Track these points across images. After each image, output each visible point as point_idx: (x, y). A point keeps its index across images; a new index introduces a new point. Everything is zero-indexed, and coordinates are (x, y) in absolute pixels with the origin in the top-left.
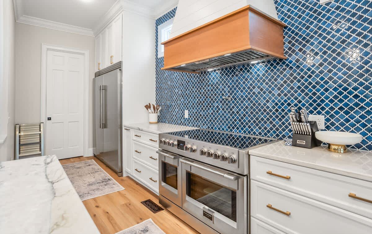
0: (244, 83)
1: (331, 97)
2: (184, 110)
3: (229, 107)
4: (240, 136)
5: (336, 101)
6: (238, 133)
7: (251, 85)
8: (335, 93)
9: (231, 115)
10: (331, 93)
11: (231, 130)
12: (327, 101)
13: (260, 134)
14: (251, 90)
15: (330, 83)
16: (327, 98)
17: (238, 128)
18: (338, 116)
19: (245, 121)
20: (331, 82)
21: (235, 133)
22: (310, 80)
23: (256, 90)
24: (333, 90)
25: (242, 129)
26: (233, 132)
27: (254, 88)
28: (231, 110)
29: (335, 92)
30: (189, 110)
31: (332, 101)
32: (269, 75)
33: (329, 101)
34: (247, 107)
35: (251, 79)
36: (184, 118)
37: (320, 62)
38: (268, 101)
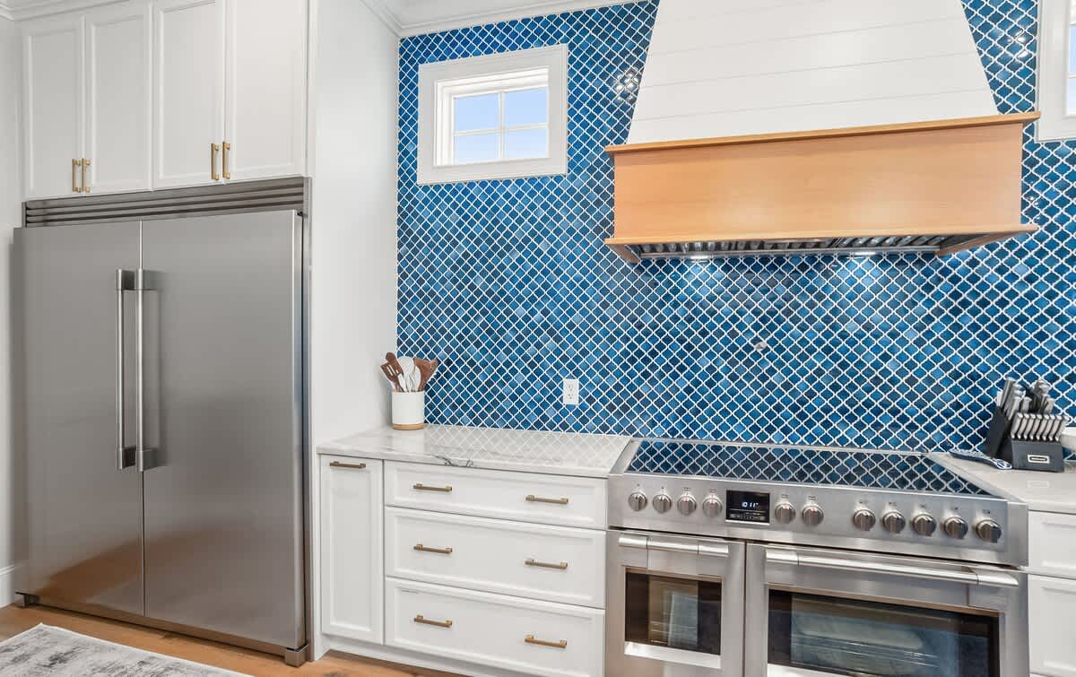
0: (811, 305)
1: (1051, 353)
2: (558, 379)
3: (756, 370)
4: (794, 452)
5: (1062, 361)
6: (788, 443)
7: (835, 311)
8: (1062, 344)
9: (763, 394)
10: (1052, 344)
11: (763, 437)
12: (1041, 361)
13: (860, 441)
14: (835, 327)
15: (1049, 322)
16: (1041, 353)
17: (786, 430)
18: (1064, 394)
19: (811, 409)
20: (1052, 320)
21: (776, 443)
22: (1002, 311)
23: (851, 327)
24: (1056, 336)
25: (802, 431)
26: (770, 442)
27: (844, 320)
28: (763, 378)
29: (1060, 342)
30: (583, 380)
31: (1052, 361)
32: (893, 289)
33: (1045, 361)
34: (819, 372)
35: (834, 297)
36: (557, 406)
37: (1029, 272)
38: (885, 358)
